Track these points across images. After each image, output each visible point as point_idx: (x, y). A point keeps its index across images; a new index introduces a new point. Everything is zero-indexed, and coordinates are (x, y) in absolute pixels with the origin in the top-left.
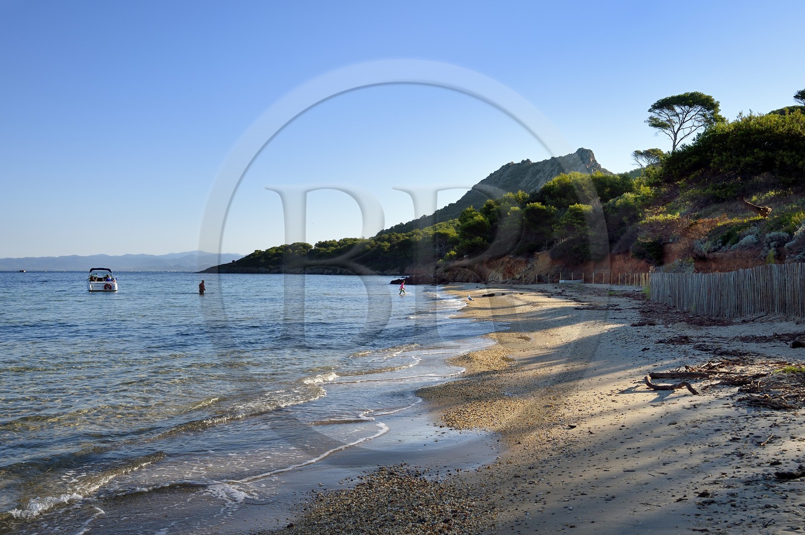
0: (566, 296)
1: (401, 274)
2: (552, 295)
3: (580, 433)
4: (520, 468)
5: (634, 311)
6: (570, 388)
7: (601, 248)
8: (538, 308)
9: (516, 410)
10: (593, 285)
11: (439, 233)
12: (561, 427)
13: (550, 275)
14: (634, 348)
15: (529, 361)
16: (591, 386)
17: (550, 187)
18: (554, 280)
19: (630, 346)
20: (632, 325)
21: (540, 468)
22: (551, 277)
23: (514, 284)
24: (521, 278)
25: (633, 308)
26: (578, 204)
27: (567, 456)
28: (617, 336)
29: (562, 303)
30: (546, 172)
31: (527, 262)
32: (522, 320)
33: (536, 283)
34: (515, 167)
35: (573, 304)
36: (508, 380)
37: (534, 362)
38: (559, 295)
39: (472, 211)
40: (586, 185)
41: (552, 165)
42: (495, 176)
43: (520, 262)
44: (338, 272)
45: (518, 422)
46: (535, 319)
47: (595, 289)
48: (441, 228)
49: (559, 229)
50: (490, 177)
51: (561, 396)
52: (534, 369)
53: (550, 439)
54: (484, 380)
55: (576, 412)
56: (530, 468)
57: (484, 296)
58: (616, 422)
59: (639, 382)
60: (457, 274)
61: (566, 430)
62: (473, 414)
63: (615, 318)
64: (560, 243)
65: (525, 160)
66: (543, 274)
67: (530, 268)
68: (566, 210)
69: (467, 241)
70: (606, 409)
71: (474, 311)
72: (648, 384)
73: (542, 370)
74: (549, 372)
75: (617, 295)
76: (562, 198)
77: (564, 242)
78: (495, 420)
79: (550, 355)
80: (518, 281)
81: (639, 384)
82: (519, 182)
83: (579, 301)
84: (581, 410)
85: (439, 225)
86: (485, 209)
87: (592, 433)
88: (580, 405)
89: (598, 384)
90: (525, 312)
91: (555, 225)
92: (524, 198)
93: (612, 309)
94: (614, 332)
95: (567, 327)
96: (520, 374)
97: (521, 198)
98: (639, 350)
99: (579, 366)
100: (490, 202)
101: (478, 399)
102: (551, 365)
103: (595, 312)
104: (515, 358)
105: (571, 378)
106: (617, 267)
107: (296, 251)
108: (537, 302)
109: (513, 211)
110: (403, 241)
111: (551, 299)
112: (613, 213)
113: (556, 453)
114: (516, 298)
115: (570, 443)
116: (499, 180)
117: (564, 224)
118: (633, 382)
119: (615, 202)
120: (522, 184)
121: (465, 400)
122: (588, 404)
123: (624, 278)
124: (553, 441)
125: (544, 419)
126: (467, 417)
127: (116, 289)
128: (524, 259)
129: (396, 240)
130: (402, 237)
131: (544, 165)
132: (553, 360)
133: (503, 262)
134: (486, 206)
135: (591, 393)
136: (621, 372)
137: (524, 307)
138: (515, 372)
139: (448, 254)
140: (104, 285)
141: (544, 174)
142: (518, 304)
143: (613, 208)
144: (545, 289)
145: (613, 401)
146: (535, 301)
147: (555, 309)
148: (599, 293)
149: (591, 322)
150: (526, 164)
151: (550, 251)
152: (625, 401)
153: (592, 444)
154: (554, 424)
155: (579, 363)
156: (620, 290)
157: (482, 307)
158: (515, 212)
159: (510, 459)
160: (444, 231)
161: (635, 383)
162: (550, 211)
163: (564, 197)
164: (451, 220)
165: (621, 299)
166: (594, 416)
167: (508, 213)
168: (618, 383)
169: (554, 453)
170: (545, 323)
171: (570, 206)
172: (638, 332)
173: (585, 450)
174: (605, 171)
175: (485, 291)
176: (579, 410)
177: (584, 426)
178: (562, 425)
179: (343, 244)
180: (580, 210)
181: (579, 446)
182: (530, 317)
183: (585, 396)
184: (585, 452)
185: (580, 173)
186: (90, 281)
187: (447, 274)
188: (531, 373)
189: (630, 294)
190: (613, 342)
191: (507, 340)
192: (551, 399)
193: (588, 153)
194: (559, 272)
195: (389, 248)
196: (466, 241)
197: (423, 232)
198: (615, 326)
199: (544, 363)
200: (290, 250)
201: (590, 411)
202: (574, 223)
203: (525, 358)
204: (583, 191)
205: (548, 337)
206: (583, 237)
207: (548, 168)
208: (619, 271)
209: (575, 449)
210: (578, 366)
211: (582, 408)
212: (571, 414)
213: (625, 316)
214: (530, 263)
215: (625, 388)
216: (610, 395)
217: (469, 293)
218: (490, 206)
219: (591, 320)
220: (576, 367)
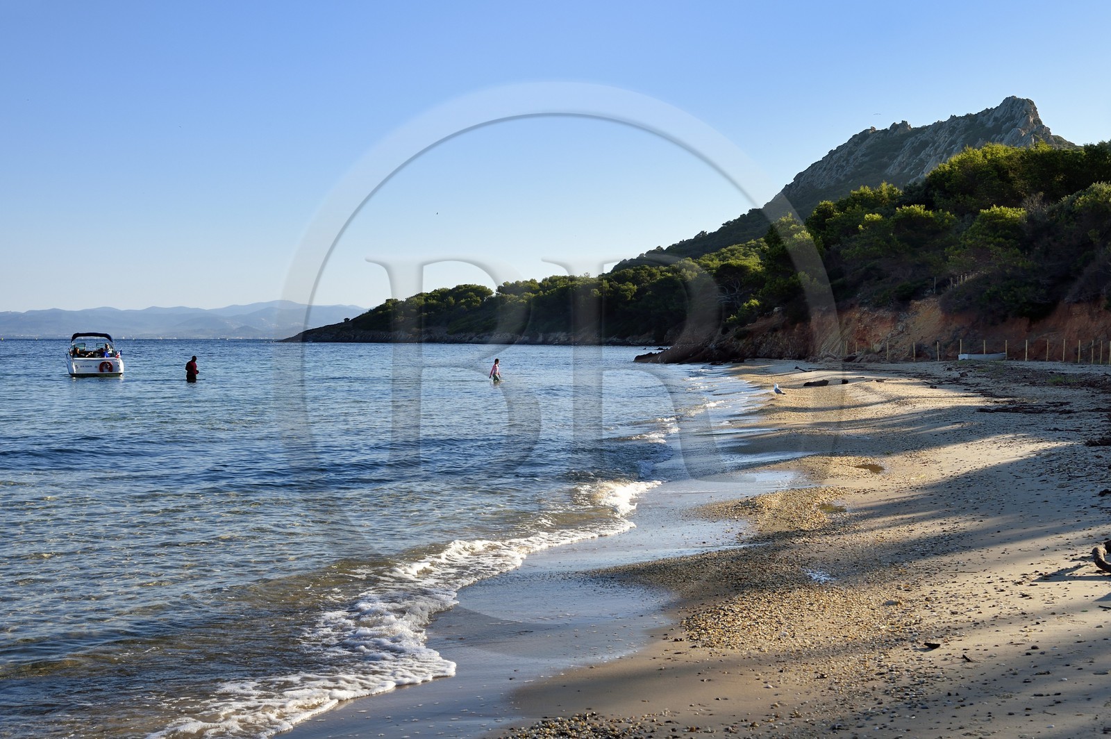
0: (966, 384)
1: (657, 343)
2: (940, 383)
3: (946, 659)
4: (813, 728)
5: (1097, 414)
6: (942, 567)
7: (1043, 291)
8: (907, 409)
9: (827, 610)
10: (1027, 364)
11: (729, 266)
12: (910, 646)
13: (940, 344)
14: (1085, 489)
15: (871, 512)
16: (985, 565)
17: (944, 174)
18: (947, 353)
19: (1077, 486)
20: (1087, 444)
21: (853, 729)
22: (943, 348)
23: (869, 361)
24: (883, 350)
25: (1098, 410)
26: (998, 206)
27: (912, 706)
28: (1055, 465)
29: (955, 400)
30: (938, 147)
31: (895, 320)
32: (873, 431)
33: (912, 361)
34: (879, 138)
35: (976, 401)
36: (822, 549)
37: (880, 515)
38: (954, 383)
39: (790, 224)
40: (1015, 170)
41: (952, 132)
42: (838, 155)
43: (882, 320)
44: (540, 339)
45: (828, 634)
46: (896, 430)
47: (1028, 371)
48: (733, 255)
49: (959, 255)
50: (829, 158)
51: (922, 582)
52: (878, 528)
53: (884, 670)
54: (777, 549)
55: (946, 616)
56: (833, 728)
57: (808, 385)
58: (1021, 638)
59: (1083, 559)
60: (761, 343)
61: (919, 653)
62: (742, 617)
63: (1056, 429)
64: (961, 282)
65: (898, 122)
66: (927, 343)
67: (902, 332)
68: (974, 218)
69: (780, 280)
70: (1006, 611)
71: (782, 415)
72: (1099, 563)
73: (893, 530)
74: (907, 534)
75: (1069, 384)
76: (967, 196)
77: (969, 282)
78: (783, 629)
79: (915, 501)
80: (876, 357)
81: (1082, 563)
82: (886, 166)
83: (992, 395)
84: (956, 613)
85: (729, 250)
86: (815, 218)
87: (969, 661)
88: (956, 603)
89: (999, 561)
90: (882, 416)
91: (952, 247)
92: (892, 197)
93: (1053, 411)
94: (1048, 456)
95: (958, 446)
96: (849, 539)
97: (887, 196)
98: (1092, 494)
99: (968, 524)
100: (825, 205)
101: (757, 586)
102: (913, 521)
103: (1017, 417)
104: (845, 507)
105: (947, 548)
106: (1076, 328)
107: (463, 301)
108: (907, 398)
109: (870, 222)
110: (661, 281)
111: (936, 392)
112: (1068, 223)
113: (890, 699)
114: (867, 389)
115: (922, 679)
116: (847, 163)
117: (970, 245)
118: (1071, 559)
119: (1074, 201)
120: (892, 170)
121: (731, 589)
122: (973, 600)
123: (1089, 350)
124: (889, 675)
125: (880, 630)
126: (729, 622)
127: (122, 370)
128: (890, 314)
129: (648, 278)
130: (659, 273)
131: (936, 132)
132: (919, 511)
133: (849, 320)
134: (817, 212)
135: (983, 577)
136: (1050, 538)
137: (880, 406)
138: (839, 534)
139: (745, 305)
140: (98, 364)
141: (936, 149)
142: (870, 401)
143: (1070, 212)
144: (929, 372)
145: (1024, 596)
146: (904, 395)
147: (940, 410)
148: (1033, 379)
149: (1007, 436)
150: (900, 132)
151: (940, 298)
152: (1047, 597)
153: (966, 682)
154: (897, 640)
155: (968, 518)
156: (1078, 373)
157: (799, 406)
158: (873, 224)
159: (798, 710)
160: (739, 262)
161: (1074, 560)
162: (943, 221)
163: (971, 194)
164: (753, 241)
165: (1077, 392)
166: (981, 625)
167: (860, 226)
168: (1039, 559)
169: (887, 700)
170: (915, 437)
171: (982, 211)
172: (1098, 457)
173: (949, 694)
174: (1059, 140)
175: (812, 376)
176: (953, 613)
177: (956, 646)
178: (913, 642)
179: (549, 288)
180: (1002, 218)
181: (938, 685)
182: (889, 426)
183: (969, 585)
184: (949, 698)
185: (1004, 147)
186: (73, 357)
187: (742, 343)
188: (870, 537)
189: (1096, 382)
190: (1043, 477)
191: (836, 470)
192: (900, 589)
193: (1025, 107)
194: (957, 339)
195: (636, 295)
196: (777, 281)
197: (699, 264)
198: (1054, 445)
199: (901, 517)
200: (451, 299)
201: (974, 615)
202: (989, 243)
203: (864, 506)
204: (1010, 181)
205: (918, 465)
206: (1007, 271)
207: (943, 138)
208: (1079, 337)
209: (930, 691)
210: (965, 524)
211: (960, 609)
212: (934, 620)
213: (1077, 424)
214: (902, 321)
215: (1054, 570)
216: (1020, 583)
217: (776, 380)
218: (825, 213)
219: (1007, 433)
220: (962, 525)
